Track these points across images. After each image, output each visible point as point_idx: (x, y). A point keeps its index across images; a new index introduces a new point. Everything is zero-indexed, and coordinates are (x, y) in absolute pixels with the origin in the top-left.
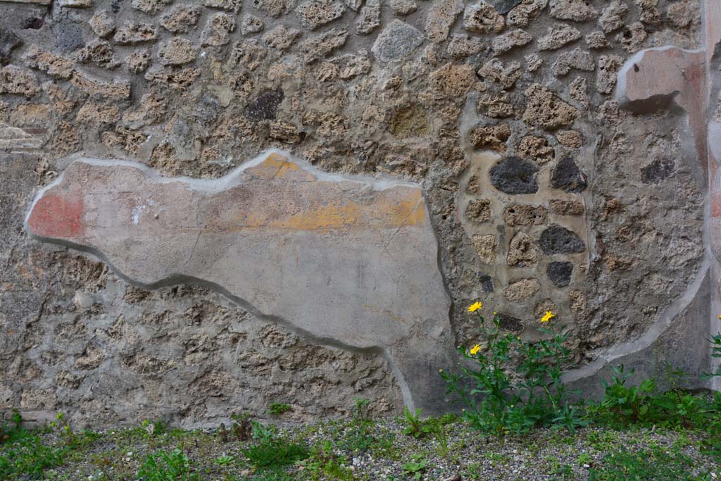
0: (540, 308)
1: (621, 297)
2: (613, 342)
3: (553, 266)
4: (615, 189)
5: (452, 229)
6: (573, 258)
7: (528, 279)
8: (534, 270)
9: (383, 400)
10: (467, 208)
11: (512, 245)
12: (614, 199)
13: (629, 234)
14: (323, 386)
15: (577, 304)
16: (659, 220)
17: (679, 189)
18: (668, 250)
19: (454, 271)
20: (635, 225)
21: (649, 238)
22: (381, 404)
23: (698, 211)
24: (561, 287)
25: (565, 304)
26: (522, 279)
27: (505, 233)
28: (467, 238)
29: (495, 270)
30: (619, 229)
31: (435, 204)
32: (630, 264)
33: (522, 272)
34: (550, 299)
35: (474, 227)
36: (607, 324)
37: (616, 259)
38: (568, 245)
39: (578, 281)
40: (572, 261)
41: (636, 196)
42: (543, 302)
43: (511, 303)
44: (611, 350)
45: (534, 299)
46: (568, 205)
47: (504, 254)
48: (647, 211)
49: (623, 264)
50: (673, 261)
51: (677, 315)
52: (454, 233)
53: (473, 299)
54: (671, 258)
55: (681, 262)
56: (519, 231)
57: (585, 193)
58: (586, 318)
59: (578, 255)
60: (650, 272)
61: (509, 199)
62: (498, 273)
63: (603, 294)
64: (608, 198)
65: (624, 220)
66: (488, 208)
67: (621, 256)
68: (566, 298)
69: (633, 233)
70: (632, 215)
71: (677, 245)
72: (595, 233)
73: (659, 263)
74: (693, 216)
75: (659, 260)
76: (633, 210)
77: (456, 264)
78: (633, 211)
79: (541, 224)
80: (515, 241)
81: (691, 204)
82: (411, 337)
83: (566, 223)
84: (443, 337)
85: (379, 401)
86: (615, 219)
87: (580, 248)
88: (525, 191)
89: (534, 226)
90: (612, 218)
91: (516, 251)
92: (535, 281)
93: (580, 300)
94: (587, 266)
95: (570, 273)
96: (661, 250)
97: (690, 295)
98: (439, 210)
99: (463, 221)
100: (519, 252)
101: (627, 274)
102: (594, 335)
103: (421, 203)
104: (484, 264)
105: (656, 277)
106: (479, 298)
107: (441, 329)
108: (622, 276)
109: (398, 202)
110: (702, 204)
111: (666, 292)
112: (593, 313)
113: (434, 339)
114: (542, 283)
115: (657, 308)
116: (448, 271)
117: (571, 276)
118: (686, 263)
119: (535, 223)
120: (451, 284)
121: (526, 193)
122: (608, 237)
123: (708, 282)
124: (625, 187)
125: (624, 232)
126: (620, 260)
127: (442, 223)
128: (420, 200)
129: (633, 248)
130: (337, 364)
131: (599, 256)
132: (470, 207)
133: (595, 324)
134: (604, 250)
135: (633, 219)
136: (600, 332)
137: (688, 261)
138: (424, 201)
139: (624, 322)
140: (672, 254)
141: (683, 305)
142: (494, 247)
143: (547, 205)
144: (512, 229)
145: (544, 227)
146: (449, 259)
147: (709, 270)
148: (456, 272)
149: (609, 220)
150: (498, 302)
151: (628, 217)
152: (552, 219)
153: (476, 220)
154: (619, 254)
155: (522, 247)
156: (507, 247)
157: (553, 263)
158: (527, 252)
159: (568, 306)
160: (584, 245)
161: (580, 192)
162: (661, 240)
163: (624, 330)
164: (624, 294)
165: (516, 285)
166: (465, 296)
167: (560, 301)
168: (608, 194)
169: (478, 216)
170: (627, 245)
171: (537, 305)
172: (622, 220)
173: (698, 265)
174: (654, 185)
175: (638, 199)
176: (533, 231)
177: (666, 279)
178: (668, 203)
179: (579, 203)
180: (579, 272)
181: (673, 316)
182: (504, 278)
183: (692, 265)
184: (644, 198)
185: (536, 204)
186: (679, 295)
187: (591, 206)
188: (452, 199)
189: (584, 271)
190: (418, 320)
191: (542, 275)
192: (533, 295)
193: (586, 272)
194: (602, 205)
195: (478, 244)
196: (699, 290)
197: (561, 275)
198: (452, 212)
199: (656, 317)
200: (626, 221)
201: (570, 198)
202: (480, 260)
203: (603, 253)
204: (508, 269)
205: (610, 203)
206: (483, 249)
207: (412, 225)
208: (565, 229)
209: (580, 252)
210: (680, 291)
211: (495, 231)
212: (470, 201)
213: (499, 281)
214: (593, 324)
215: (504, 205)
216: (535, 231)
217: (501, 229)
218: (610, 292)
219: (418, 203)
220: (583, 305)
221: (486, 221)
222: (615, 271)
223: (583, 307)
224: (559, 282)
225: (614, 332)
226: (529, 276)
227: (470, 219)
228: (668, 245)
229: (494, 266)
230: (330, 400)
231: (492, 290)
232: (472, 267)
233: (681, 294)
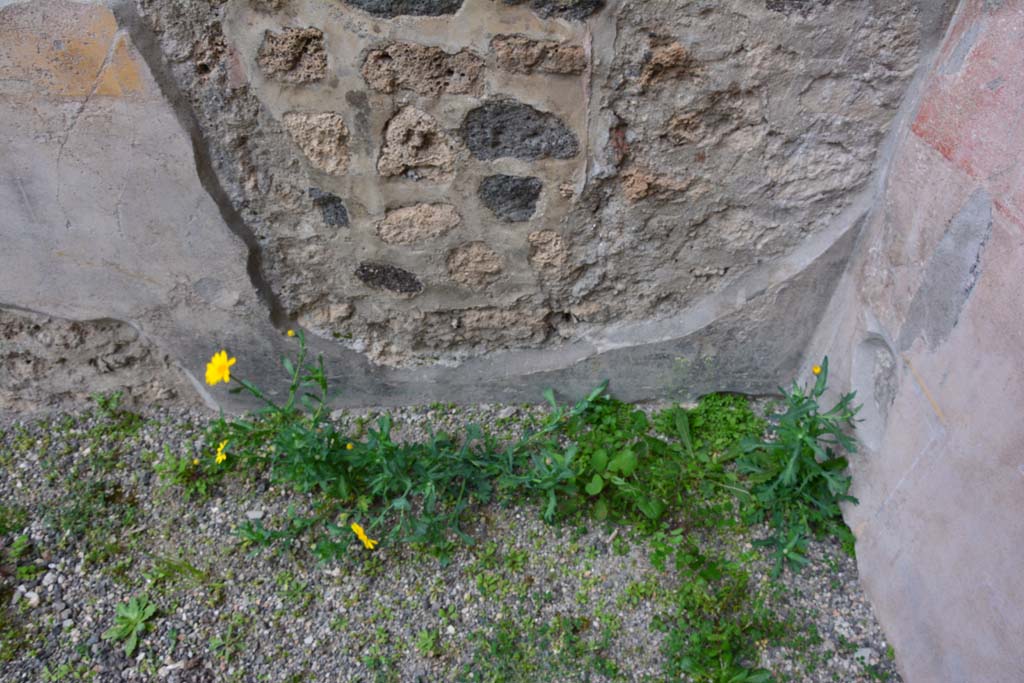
0: (460, 257)
1: (651, 250)
2: (619, 316)
3: (493, 182)
4: (684, 21)
5: (228, 101)
6: (544, 169)
7: (434, 204)
8: (445, 188)
9: (156, 384)
10: (261, 50)
11: (389, 135)
12: (674, 46)
13: (696, 128)
14: (35, 365)
15: (544, 255)
16: (784, 103)
17: (864, 32)
18: (786, 167)
19: (249, 185)
20: (717, 110)
21: (745, 141)
22: (154, 389)
23: (892, 89)
24: (510, 221)
25: (518, 253)
26: (417, 202)
27: (368, 110)
28: (271, 120)
29: (348, 185)
30: (673, 117)
31: (171, 37)
32: (682, 191)
33: (417, 191)
34: (483, 242)
35: (286, 94)
36: (610, 288)
37: (651, 178)
38: (535, 141)
39: (553, 214)
40: (541, 176)
41: (738, 42)
42: (470, 245)
43: (393, 247)
44: (611, 329)
45: (447, 241)
46: (544, 52)
47: (368, 153)
48: (757, 83)
49: (667, 190)
50: (790, 189)
51: (763, 292)
52: (234, 108)
53: (304, 237)
54: (787, 183)
55: (809, 192)
56: (407, 104)
57: (597, 22)
58: (563, 279)
59: (557, 164)
60: (728, 207)
61: (377, 30)
62: (357, 191)
63: (609, 240)
64: (657, 40)
65: (689, 98)
66: (319, 49)
67: (664, 175)
68: (521, 243)
69: (708, 126)
70: (713, 88)
71: (811, 159)
72: (609, 119)
73: (756, 193)
74: (876, 98)
75: (755, 188)
76: (719, 76)
77: (253, 170)
78: (719, 80)
79: (466, 93)
80: (396, 128)
81: (880, 70)
82: (176, 306)
83: (531, 93)
84: (243, 308)
85: (149, 386)
86: (666, 94)
87: (567, 148)
88: (423, 8)
89: (445, 96)
90: (659, 92)
91: (399, 148)
92: (448, 209)
93: (553, 249)
94: (578, 188)
95: (536, 196)
96: (766, 168)
97: (803, 258)
98: (186, 53)
99: (255, 81)
100: (407, 150)
101: (674, 207)
102: (579, 304)
103: (121, 44)
104: (321, 173)
105: (739, 216)
106: (318, 237)
107: (236, 296)
108: (659, 211)
109: (57, 43)
110: (909, 72)
111: (755, 244)
112: (583, 269)
113: (225, 310)
114: (464, 212)
115: (726, 270)
116: (235, 186)
117: (538, 203)
118: (820, 196)
119: (449, 89)
120: (247, 210)
121: (427, 12)
122: (640, 130)
123: (853, 239)
124: (712, 17)
125: (685, 125)
126: (661, 181)
127: (200, 83)
128: (117, 39)
129: (701, 158)
130: (45, 336)
131: (609, 170)
132: (268, 46)
133: (581, 290)
134: (625, 157)
135: (715, 98)
136: (594, 300)
137: (824, 193)
138: (128, 41)
139: (645, 288)
140: (791, 178)
141: (783, 275)
142: (342, 139)
143: (482, 48)
144: (388, 100)
145: (471, 102)
146: (231, 163)
147: (864, 217)
148: (255, 187)
149: (651, 95)
150: (362, 245)
151: (704, 92)
152: (494, 84)
153: (290, 78)
154: (661, 171)
155: (416, 141)
156: (377, 139)
157: (494, 177)
158: (431, 149)
159: (525, 256)
160: (575, 144)
161: (582, 19)
162: (775, 146)
163: (646, 301)
164: (657, 244)
165: (403, 214)
166: (286, 232)
167: (507, 247)
168: (659, 32)
169: (293, 68)
170: (686, 152)
171: (453, 252)
172: (684, 96)
173: (847, 200)
174: (796, 18)
175: (741, 49)
176: (443, 107)
177: (760, 222)
178: (820, 64)
179: (575, 47)
180: (554, 198)
181: (754, 291)
182: (374, 200)
183: (831, 199)
184: (760, 50)
185: (452, 45)
186: (783, 252)
187: (610, 56)
188: (217, 26)
189: (569, 196)
190: (183, 280)
191: (465, 198)
192: (444, 234)
193: (574, 199)
194: (637, 58)
195: (301, 132)
196: (827, 252)
197: (513, 199)
198: (223, 58)
199: (719, 285)
200: (695, 101)
201: (552, 32)
202: (308, 164)
203: (623, 163)
204: (380, 184)
205: (662, 55)
206: (315, 143)
207: (113, 96)
208: (531, 106)
209: (561, 158)
210: (786, 245)
211: (342, 105)
212: (267, 32)
213: (361, 205)
214: (578, 288)
215: (362, 44)
216: (446, 107)
217: (356, 99)
218: (627, 238)
219: (114, 46)
220: (560, 257)
221: (317, 80)
222: (644, 202)
223: (558, 262)
224: (508, 211)
225: (623, 301)
226: (435, 199)
227: (270, 77)
228: (789, 156)
229: (348, 178)
230: (56, 383)
231: (346, 223)
232: (292, 178)
233: (788, 250)
